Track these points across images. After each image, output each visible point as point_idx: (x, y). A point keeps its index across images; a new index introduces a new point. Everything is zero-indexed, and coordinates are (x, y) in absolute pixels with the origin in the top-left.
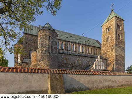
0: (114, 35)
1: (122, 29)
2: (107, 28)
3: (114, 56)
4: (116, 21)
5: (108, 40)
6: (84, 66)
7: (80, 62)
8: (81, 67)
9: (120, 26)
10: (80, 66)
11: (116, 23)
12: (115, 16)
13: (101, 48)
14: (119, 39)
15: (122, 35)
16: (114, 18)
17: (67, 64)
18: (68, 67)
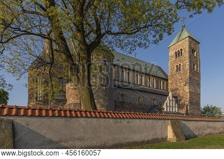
0: (188, 63)
1: (197, 55)
2: (177, 51)
3: (188, 94)
4: (190, 43)
5: (178, 69)
6: (148, 106)
7: (141, 100)
8: (143, 109)
9: (195, 51)
10: (142, 107)
11: (190, 47)
12: (189, 36)
13: (167, 80)
14: (194, 69)
15: (197, 64)
16: (187, 39)
17: (124, 102)
18: (126, 108)
